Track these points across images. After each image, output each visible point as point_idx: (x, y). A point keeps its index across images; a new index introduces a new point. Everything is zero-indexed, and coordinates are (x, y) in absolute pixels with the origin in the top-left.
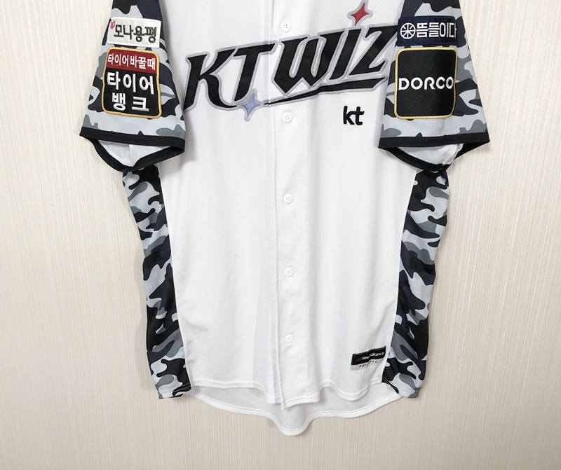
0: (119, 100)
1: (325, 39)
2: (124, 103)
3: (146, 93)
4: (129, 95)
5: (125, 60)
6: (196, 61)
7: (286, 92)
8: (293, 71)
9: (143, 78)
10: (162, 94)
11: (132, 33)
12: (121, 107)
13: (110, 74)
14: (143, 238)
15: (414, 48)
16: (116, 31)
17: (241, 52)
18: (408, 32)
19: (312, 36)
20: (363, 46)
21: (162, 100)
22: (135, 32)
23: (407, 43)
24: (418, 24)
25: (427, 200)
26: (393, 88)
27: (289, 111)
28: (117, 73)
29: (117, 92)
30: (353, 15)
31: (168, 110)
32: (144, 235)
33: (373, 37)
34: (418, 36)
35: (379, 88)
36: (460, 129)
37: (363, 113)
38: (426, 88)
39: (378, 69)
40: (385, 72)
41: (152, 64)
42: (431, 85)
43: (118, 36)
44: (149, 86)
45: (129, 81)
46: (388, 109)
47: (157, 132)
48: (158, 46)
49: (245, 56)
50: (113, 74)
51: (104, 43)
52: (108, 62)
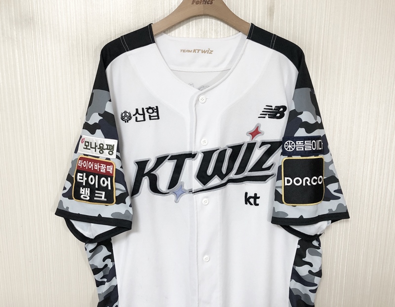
0: (85, 192)
1: (231, 150)
2: (89, 195)
3: (105, 189)
4: (93, 190)
5: (91, 165)
6: (141, 165)
7: (204, 185)
8: (210, 171)
9: (103, 179)
10: (116, 189)
11: (97, 148)
12: (86, 197)
13: (79, 174)
14: (98, 286)
15: (294, 157)
16: (85, 145)
17: (173, 158)
18: (290, 146)
19: (222, 148)
20: (257, 154)
21: (117, 193)
22: (98, 147)
23: (290, 154)
24: (297, 142)
25: (307, 259)
26: (281, 183)
27: (207, 197)
28: (85, 174)
29: (84, 187)
30: (250, 134)
31: (121, 199)
32: (99, 284)
33: (265, 148)
34: (297, 150)
35: (270, 181)
36: (329, 210)
37: (259, 198)
38: (304, 185)
39: (268, 168)
40: (274, 171)
41: (110, 169)
42: (308, 183)
43: (86, 148)
44: (107, 184)
45: (93, 180)
46: (277, 197)
47: (112, 215)
48: (115, 157)
49: (176, 161)
50: (82, 175)
51: (76, 152)
52: (78, 166)
